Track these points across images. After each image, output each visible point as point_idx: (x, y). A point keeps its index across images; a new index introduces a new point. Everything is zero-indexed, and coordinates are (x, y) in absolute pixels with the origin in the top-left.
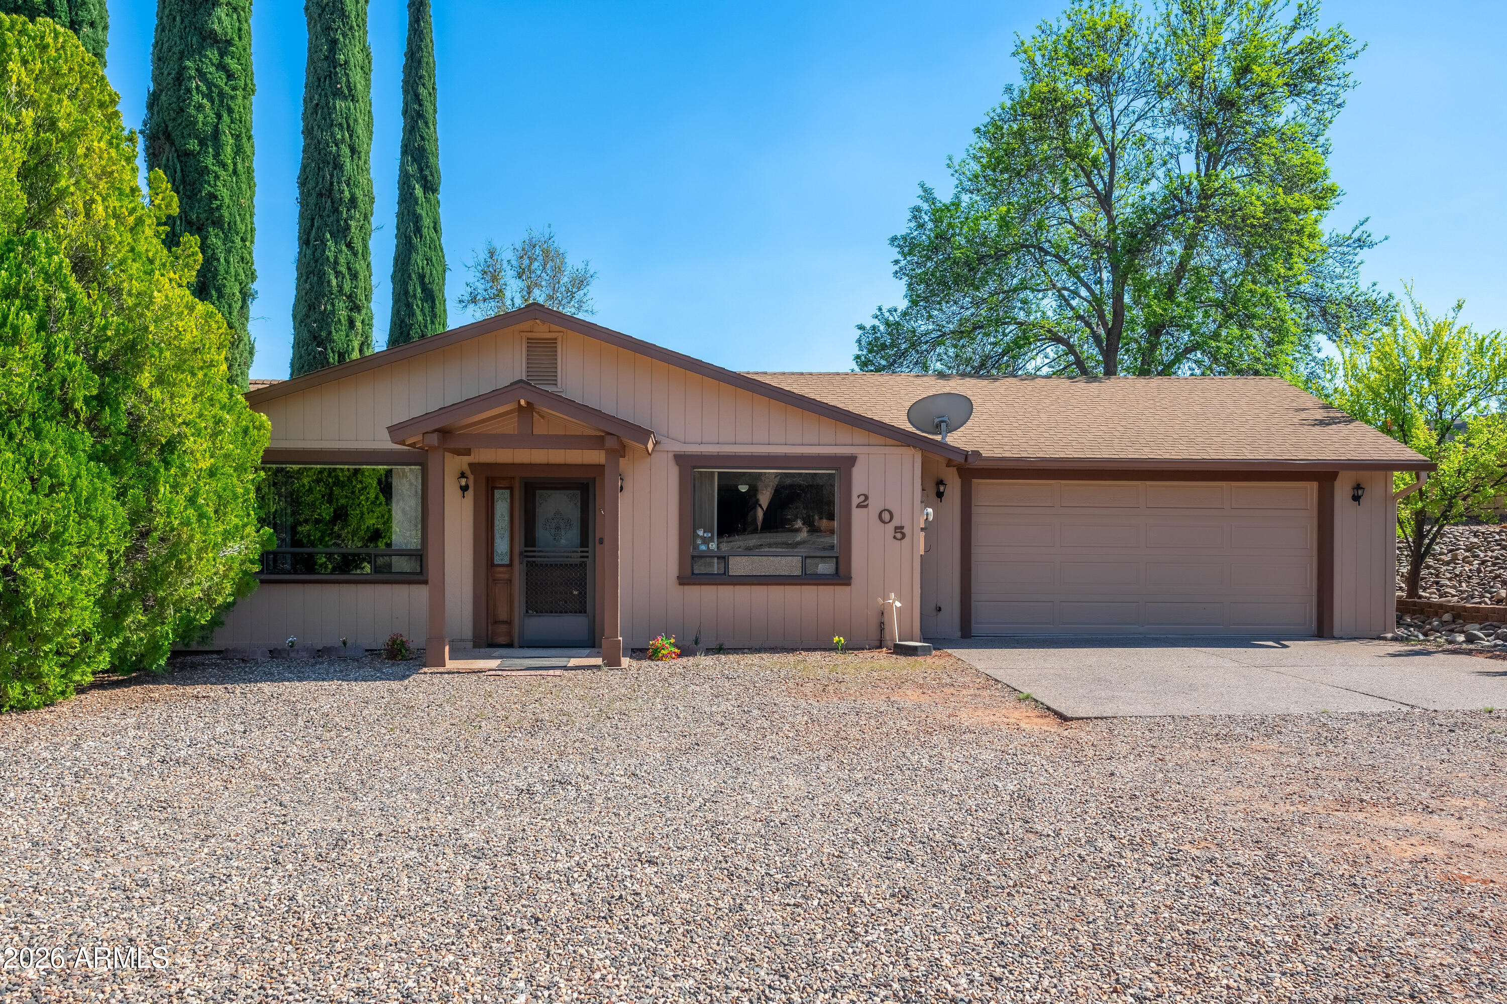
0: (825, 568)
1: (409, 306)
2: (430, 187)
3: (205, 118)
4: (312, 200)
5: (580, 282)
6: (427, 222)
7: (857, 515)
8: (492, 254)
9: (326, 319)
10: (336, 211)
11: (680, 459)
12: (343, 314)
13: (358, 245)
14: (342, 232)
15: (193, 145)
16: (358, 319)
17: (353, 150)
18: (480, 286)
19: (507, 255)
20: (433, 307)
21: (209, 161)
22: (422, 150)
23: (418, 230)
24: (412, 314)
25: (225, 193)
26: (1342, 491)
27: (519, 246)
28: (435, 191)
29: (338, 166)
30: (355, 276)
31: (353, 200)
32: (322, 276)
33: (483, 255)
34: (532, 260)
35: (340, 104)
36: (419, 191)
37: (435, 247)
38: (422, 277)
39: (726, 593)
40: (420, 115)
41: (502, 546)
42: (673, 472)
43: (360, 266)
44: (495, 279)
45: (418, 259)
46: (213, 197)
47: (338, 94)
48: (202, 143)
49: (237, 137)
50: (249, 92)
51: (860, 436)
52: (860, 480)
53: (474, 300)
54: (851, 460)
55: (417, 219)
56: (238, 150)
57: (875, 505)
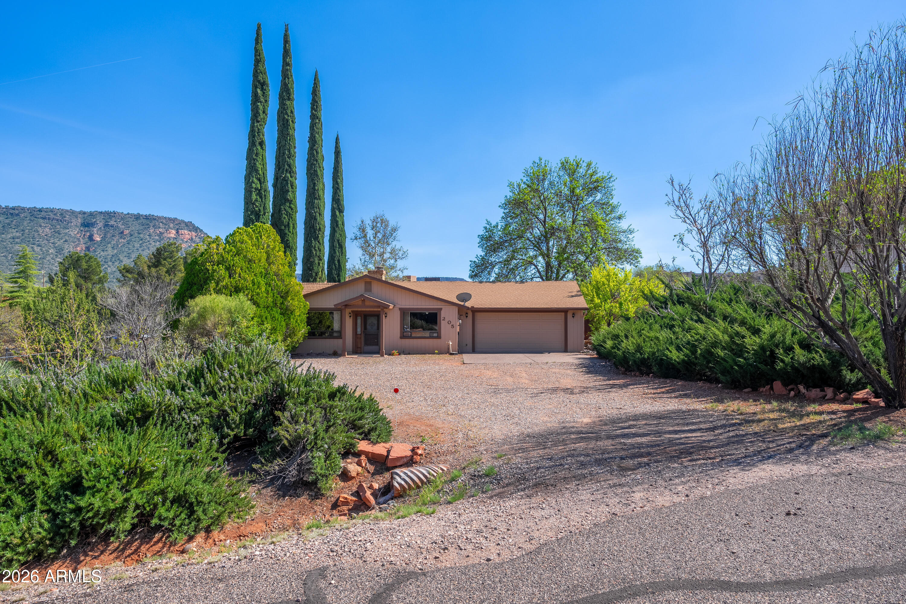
0: (435, 335)
1: (334, 250)
2: (341, 211)
3: (285, 221)
4: (308, 229)
5: (394, 230)
6: (340, 223)
7: (442, 322)
8: (362, 222)
9: (312, 263)
10: (315, 232)
11: (400, 309)
12: (317, 261)
13: (321, 242)
14: (316, 238)
15: (283, 228)
16: (321, 262)
17: (320, 214)
18: (358, 233)
19: (368, 222)
20: (342, 250)
21: (287, 231)
22: (339, 199)
23: (337, 226)
24: (335, 253)
25: (290, 239)
26: (570, 315)
27: (372, 219)
28: (343, 212)
29: (316, 219)
30: (320, 250)
31: (320, 228)
32: (311, 251)
33: (359, 223)
34: (377, 223)
35: (316, 201)
36: (337, 213)
37: (343, 231)
38: (338, 241)
39: (411, 340)
40: (338, 188)
41: (359, 330)
42: (399, 312)
43: (321, 248)
44: (363, 231)
45: (337, 235)
46: (288, 240)
47: (316, 198)
48: (285, 227)
49: (293, 224)
50: (296, 212)
51: (443, 303)
52: (443, 314)
53: (356, 239)
54: (441, 309)
55: (337, 222)
56: (294, 228)
57: (447, 320)
